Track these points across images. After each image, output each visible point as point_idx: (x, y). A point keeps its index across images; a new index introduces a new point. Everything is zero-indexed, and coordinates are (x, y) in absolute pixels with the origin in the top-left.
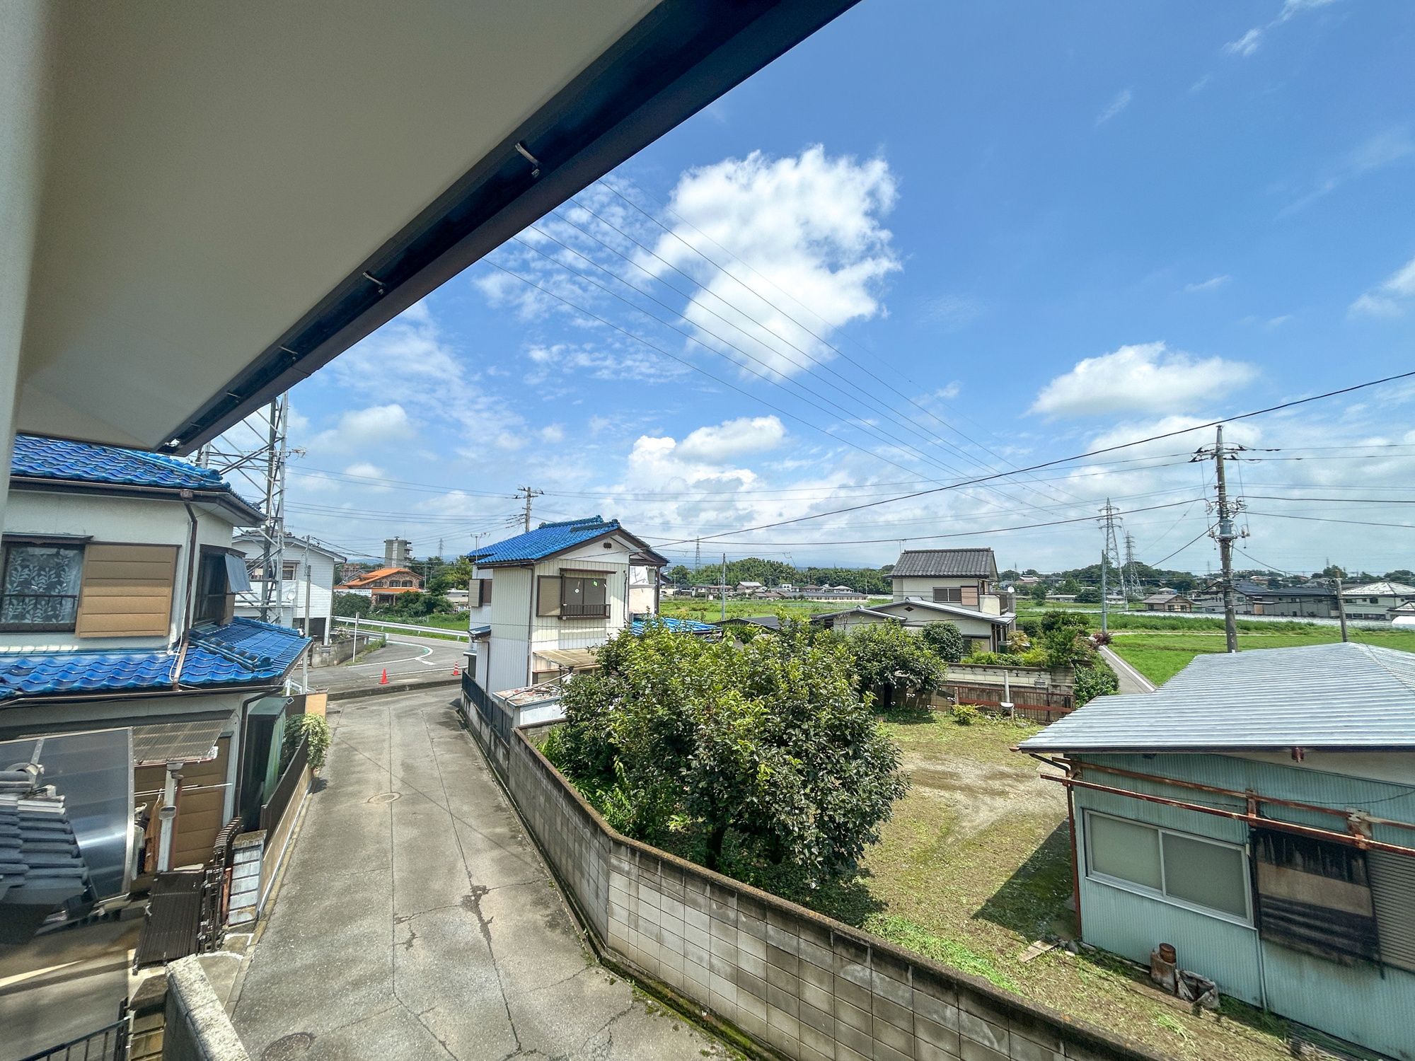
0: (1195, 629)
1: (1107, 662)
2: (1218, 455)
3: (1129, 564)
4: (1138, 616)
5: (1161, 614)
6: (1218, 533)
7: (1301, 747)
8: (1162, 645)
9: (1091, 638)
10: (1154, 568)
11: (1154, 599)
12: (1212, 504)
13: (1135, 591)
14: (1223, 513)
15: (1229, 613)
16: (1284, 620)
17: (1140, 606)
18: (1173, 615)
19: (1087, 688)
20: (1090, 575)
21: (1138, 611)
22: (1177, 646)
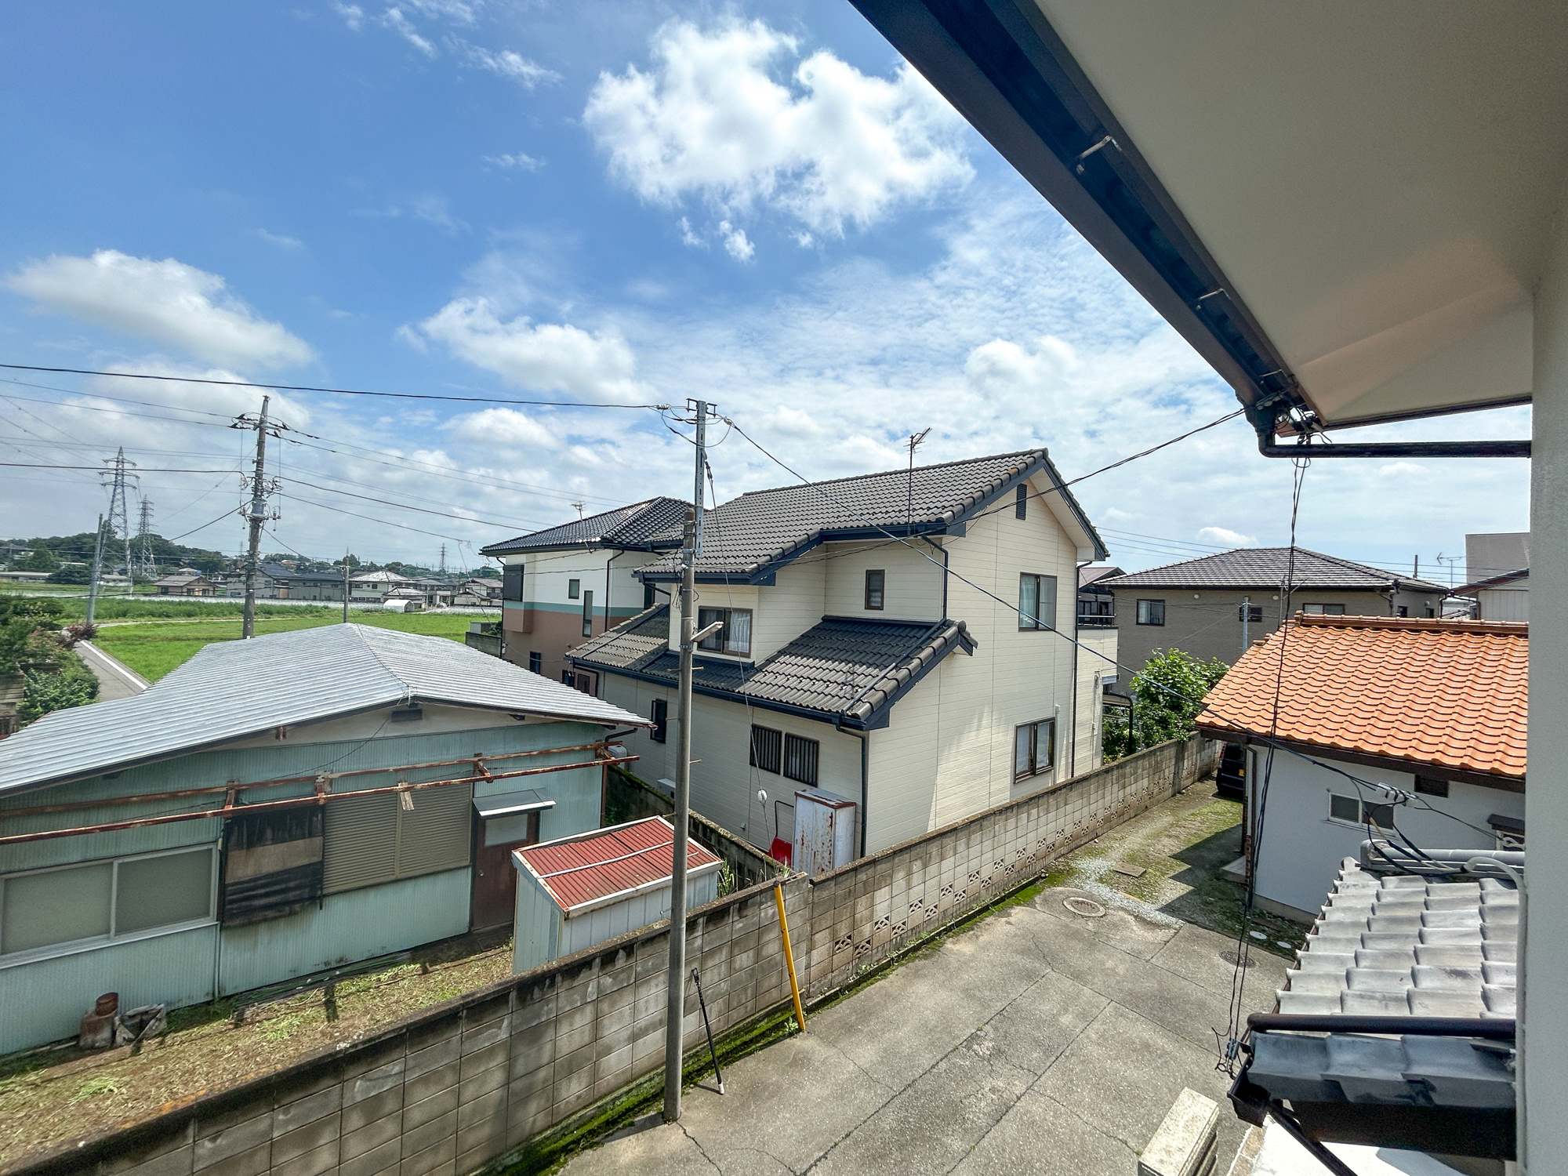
0: (215, 615)
1: (85, 662)
2: (260, 426)
3: (140, 538)
4: (144, 602)
5: (177, 599)
6: (249, 512)
7: (284, 726)
8: (171, 635)
9: (65, 633)
10: (177, 543)
11: (170, 581)
12: (248, 479)
13: (146, 570)
14: (258, 491)
15: (250, 597)
16: (303, 604)
17: (149, 589)
18: (192, 599)
19: (44, 702)
20: (79, 547)
21: (146, 595)
22: (190, 635)
